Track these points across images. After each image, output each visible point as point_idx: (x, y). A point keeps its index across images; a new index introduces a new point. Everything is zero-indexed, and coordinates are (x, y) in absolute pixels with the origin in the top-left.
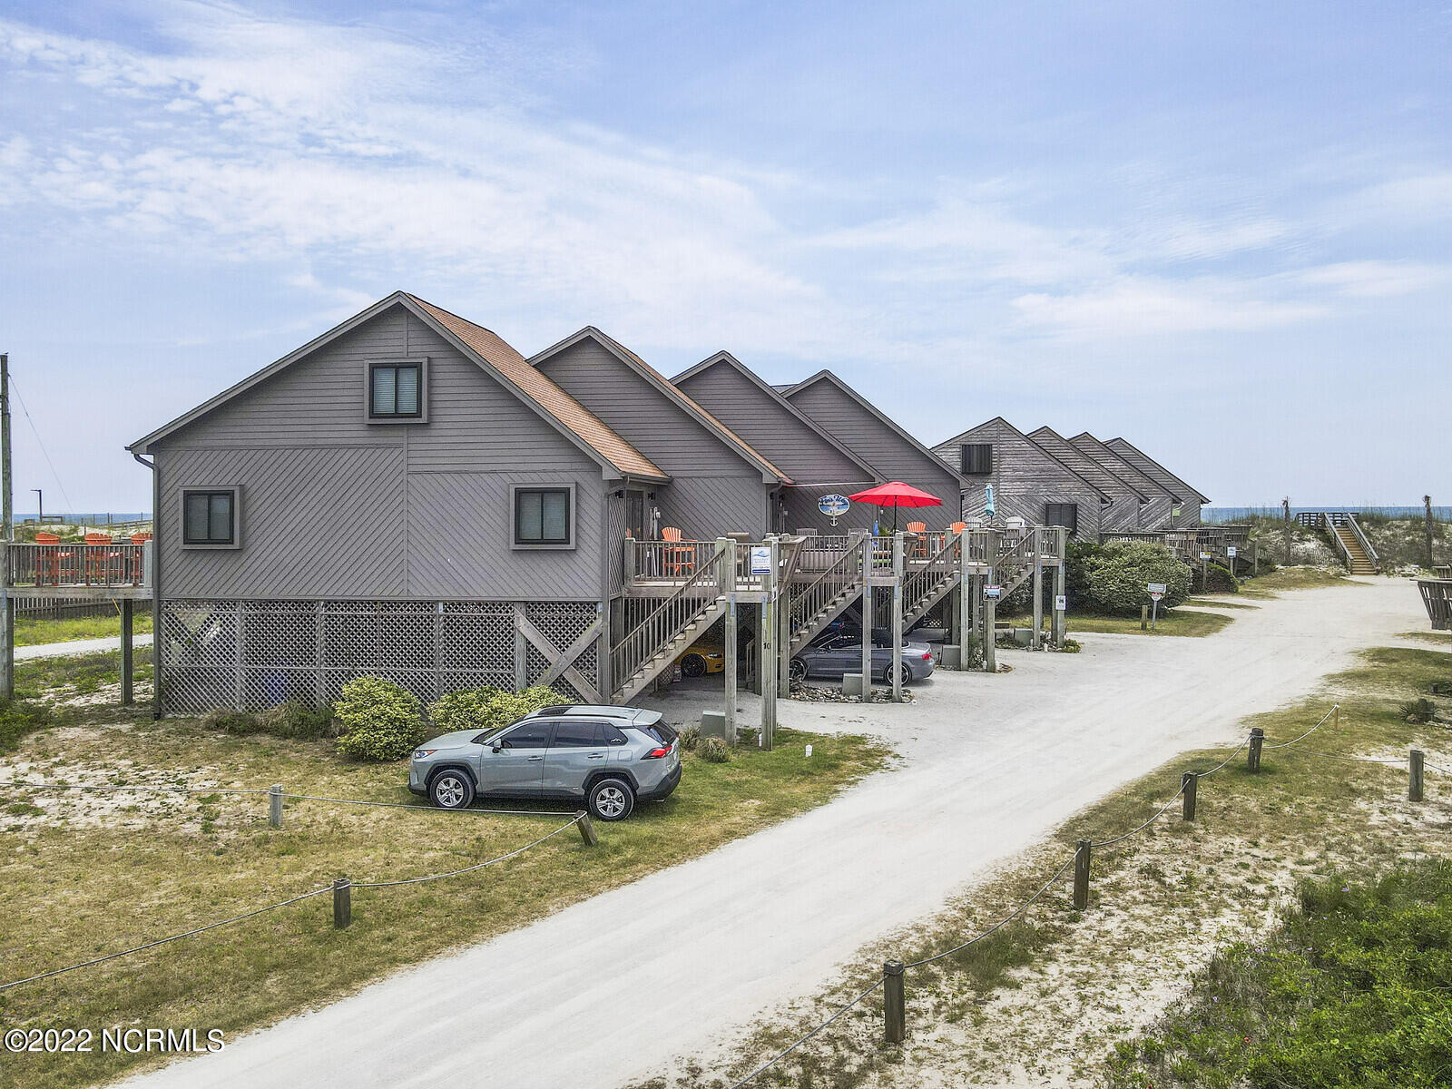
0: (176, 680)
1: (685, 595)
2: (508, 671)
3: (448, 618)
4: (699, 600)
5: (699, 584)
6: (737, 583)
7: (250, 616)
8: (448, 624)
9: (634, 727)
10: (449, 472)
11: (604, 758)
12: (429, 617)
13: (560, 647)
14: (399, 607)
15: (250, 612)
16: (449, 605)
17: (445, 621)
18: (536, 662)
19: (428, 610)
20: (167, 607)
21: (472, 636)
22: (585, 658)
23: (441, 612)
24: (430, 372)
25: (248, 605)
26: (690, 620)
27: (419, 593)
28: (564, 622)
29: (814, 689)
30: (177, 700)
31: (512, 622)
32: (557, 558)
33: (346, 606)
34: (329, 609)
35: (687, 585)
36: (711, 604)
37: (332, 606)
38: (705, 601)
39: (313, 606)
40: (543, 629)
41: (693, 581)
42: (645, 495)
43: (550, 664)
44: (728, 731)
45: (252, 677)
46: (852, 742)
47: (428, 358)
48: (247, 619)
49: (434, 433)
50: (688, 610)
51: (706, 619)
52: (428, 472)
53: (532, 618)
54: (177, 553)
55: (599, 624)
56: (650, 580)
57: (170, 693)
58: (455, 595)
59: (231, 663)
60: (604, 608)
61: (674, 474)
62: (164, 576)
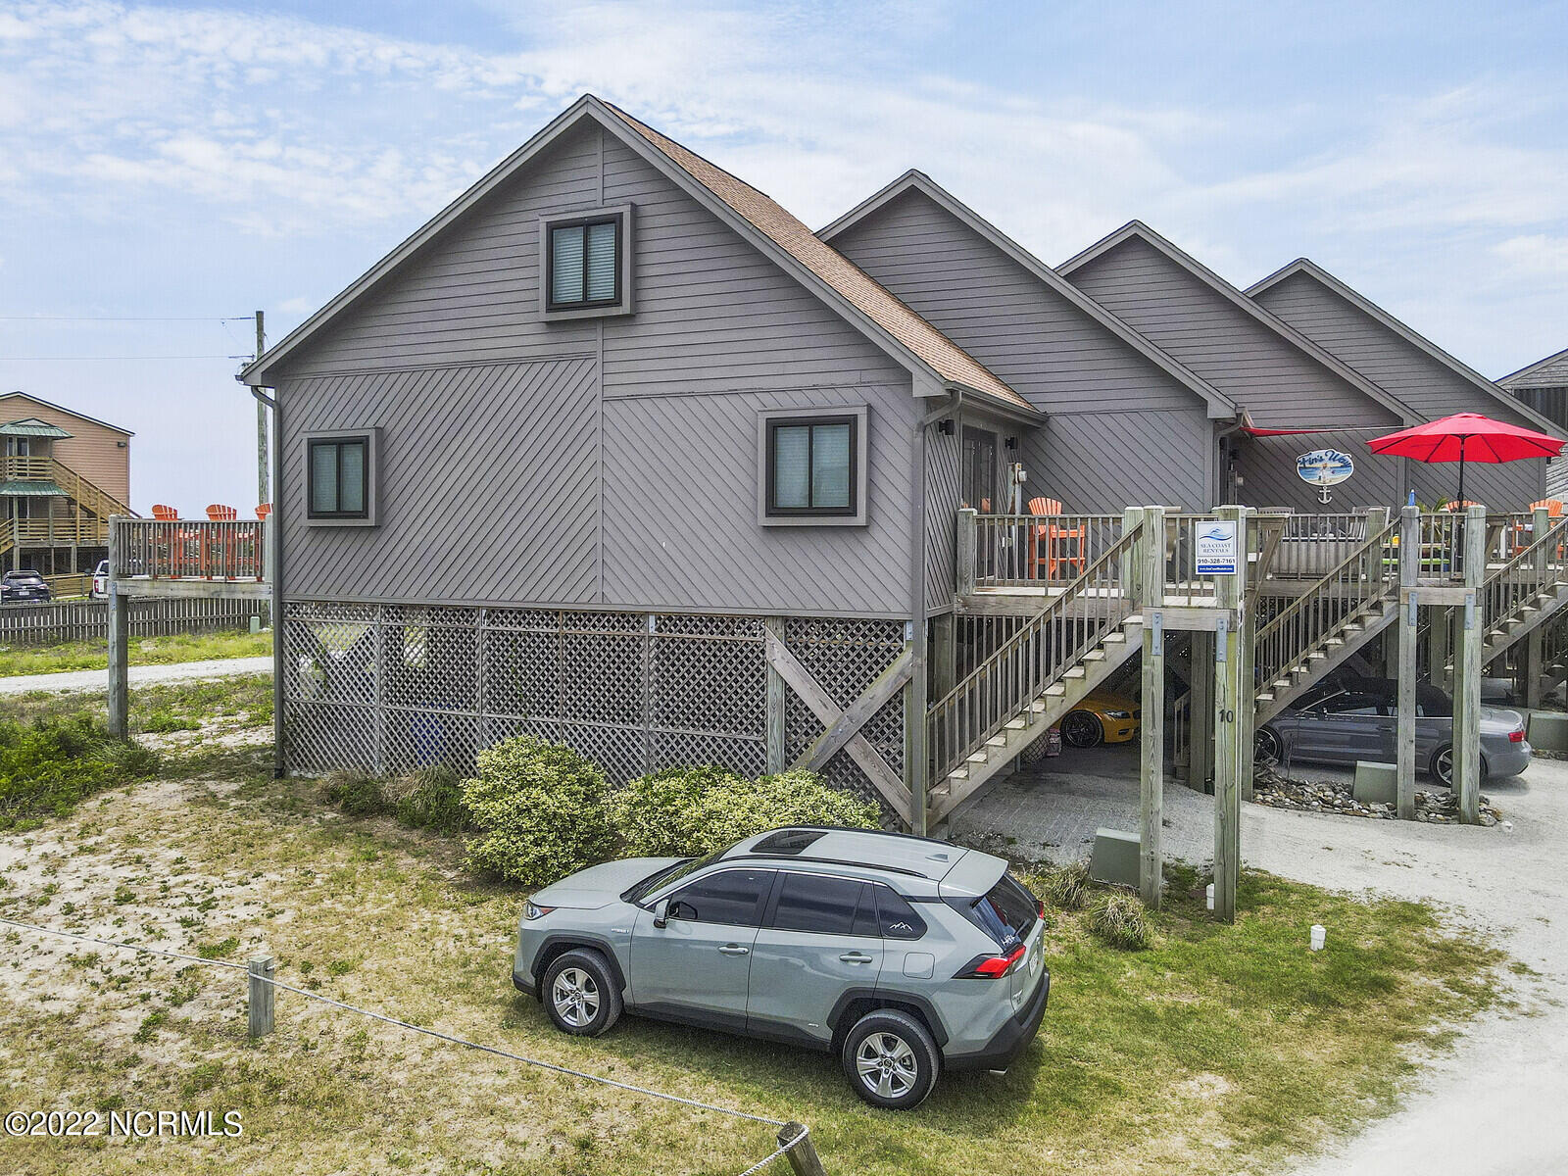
0: (302, 721)
1: (1063, 614)
2: (755, 737)
3: (663, 641)
4: (1091, 623)
5: (1092, 592)
6: (1167, 592)
7: (391, 628)
8: (663, 652)
9: (940, 900)
10: (663, 396)
11: (874, 967)
12: (633, 640)
13: (841, 699)
14: (590, 620)
15: (391, 623)
16: (666, 620)
17: (658, 646)
18: (800, 721)
19: (633, 627)
20: (291, 613)
21: (699, 673)
22: (883, 720)
23: (652, 631)
24: (635, 230)
25: (388, 612)
26: (1073, 659)
27: (619, 599)
28: (847, 655)
29: (1298, 784)
30: (302, 750)
31: (763, 652)
32: (838, 543)
33: (515, 618)
34: (493, 622)
35: (1069, 594)
36: (1114, 631)
37: (498, 617)
38: (1102, 624)
39: (472, 616)
40: (813, 666)
41: (1080, 586)
42: (1000, 440)
43: (824, 728)
44: (1145, 875)
45: (395, 723)
46: (1406, 919)
47: (632, 204)
48: (387, 633)
49: (641, 331)
50: (1069, 642)
51: (1104, 659)
52: (633, 397)
53: (795, 647)
54: (303, 532)
55: (908, 661)
56: (1003, 584)
57: (295, 740)
58: (673, 603)
59: (368, 700)
60: (915, 632)
61: (1050, 409)
62: (288, 566)
